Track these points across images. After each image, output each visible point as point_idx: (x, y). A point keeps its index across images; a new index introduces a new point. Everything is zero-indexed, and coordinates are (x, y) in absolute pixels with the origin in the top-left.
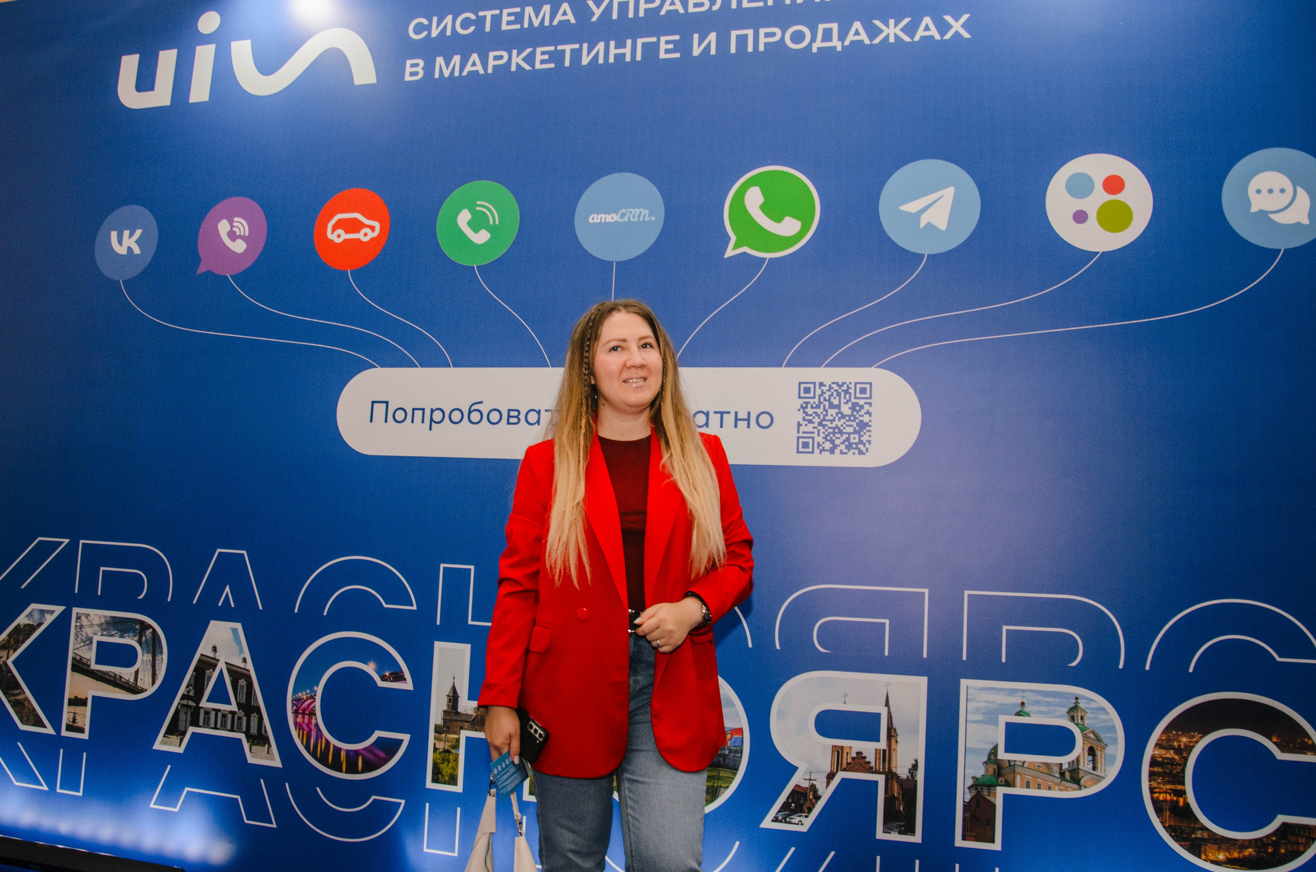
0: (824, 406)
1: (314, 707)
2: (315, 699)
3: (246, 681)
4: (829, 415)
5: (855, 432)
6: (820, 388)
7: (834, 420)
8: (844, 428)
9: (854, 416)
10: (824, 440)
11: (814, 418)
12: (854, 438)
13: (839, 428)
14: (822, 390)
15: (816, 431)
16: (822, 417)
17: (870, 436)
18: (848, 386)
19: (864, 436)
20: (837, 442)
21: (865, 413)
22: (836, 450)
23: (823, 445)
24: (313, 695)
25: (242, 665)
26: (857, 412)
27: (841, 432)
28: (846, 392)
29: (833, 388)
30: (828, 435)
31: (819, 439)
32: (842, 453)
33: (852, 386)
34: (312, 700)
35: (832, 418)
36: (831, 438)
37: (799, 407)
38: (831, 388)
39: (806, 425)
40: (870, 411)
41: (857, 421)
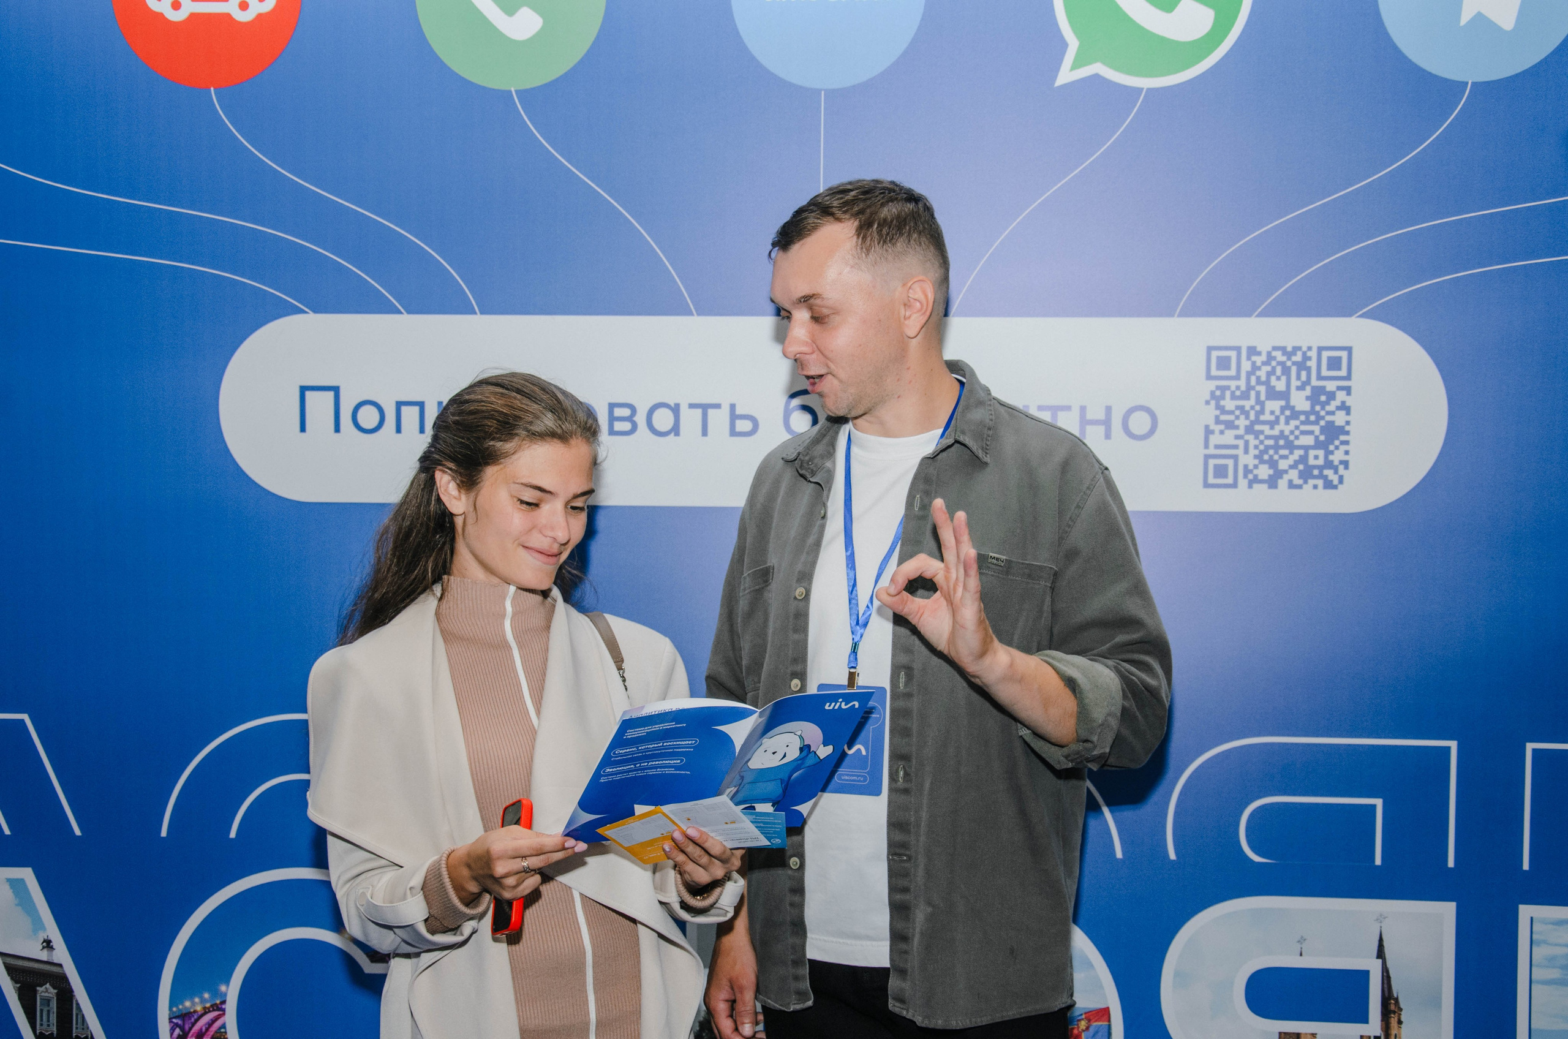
0: (1258, 394)
1: (224, 1026)
2: (224, 1010)
3: (54, 988)
4: (1267, 412)
5: (1318, 445)
6: (1249, 358)
7: (1277, 421)
8: (1297, 438)
9: (1317, 414)
10: (1256, 462)
11: (1237, 418)
12: (1316, 457)
13: (1286, 438)
14: (1254, 363)
15: (1241, 443)
16: (1252, 416)
17: (1347, 453)
18: (1304, 353)
19: (1336, 452)
20: (1283, 465)
21: (1338, 408)
22: (1280, 481)
23: (1255, 472)
24: (218, 1002)
25: (44, 956)
26: (1323, 405)
27: (1291, 446)
28: (1302, 366)
29: (1274, 358)
30: (1266, 451)
31: (1248, 460)
32: (1291, 485)
33: (1313, 354)
34: (216, 1013)
35: (1272, 418)
36: (1271, 457)
37: (1208, 397)
38: (1270, 358)
39: (1222, 432)
40: (1347, 404)
41: (1322, 423)
